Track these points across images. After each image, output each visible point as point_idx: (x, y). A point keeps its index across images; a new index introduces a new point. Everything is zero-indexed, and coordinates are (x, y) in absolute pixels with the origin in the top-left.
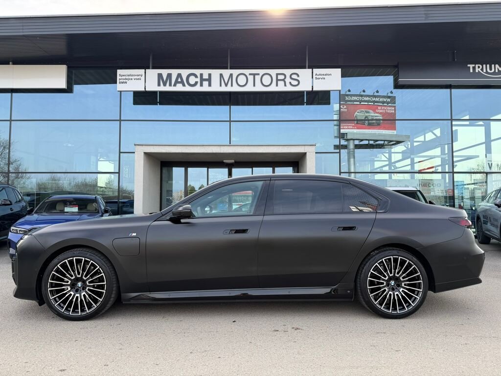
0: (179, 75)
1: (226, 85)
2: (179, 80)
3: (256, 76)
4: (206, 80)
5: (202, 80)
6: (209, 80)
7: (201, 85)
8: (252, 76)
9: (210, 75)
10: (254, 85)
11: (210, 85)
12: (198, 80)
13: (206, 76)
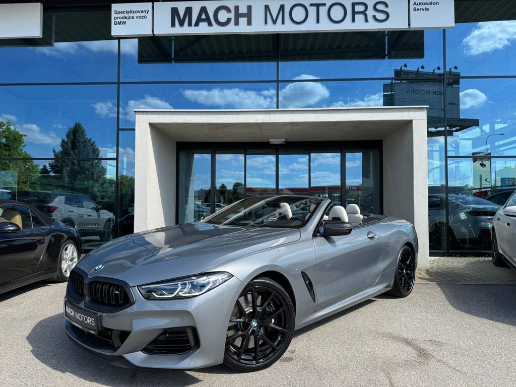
0: (203, 10)
1: (274, 22)
2: (203, 17)
3: (321, 8)
4: (243, 15)
5: (238, 15)
6: (249, 15)
7: (237, 23)
8: (315, 8)
9: (249, 8)
10: (318, 21)
11: (249, 23)
12: (232, 15)
13: (243, 10)
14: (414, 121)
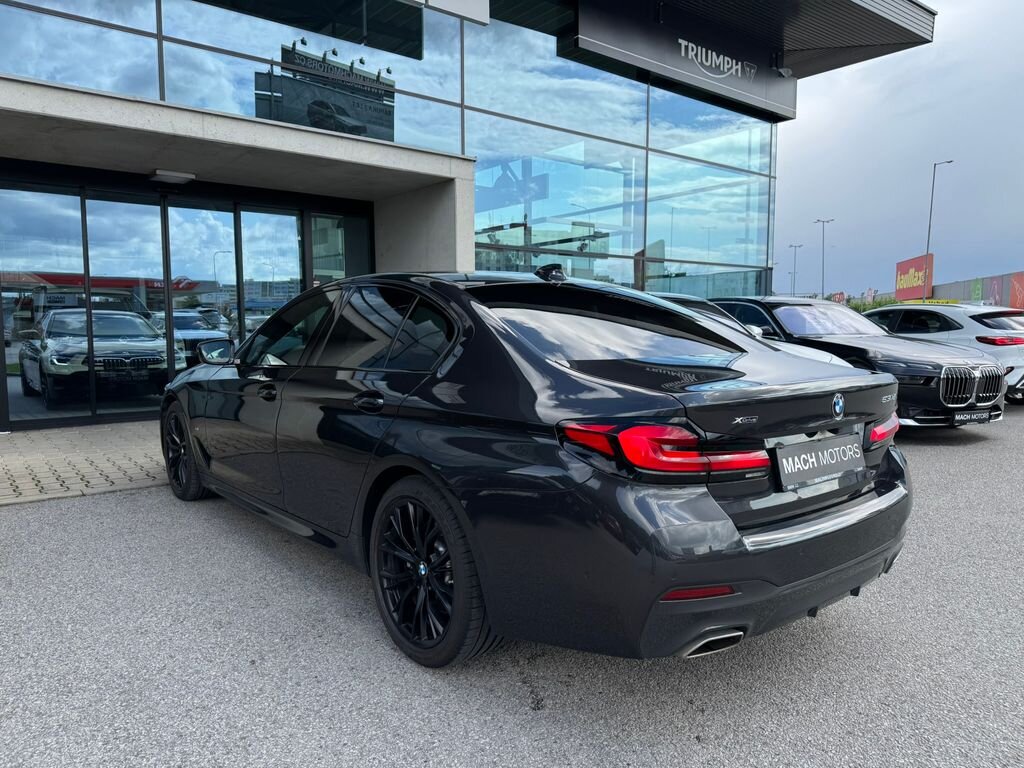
14: (457, 180)
